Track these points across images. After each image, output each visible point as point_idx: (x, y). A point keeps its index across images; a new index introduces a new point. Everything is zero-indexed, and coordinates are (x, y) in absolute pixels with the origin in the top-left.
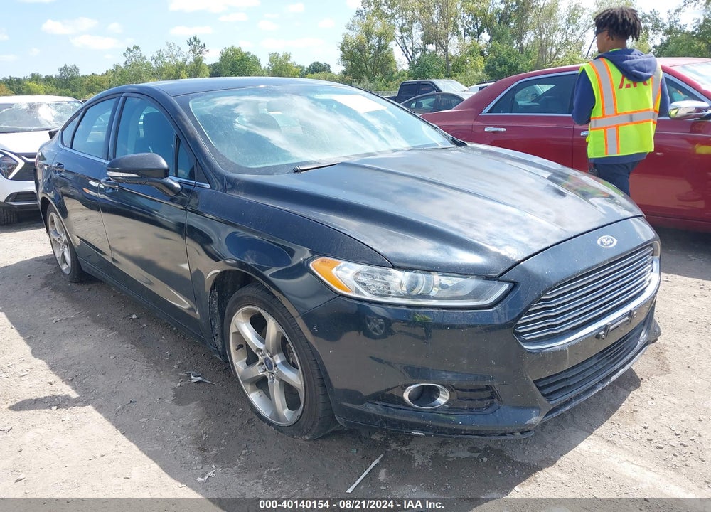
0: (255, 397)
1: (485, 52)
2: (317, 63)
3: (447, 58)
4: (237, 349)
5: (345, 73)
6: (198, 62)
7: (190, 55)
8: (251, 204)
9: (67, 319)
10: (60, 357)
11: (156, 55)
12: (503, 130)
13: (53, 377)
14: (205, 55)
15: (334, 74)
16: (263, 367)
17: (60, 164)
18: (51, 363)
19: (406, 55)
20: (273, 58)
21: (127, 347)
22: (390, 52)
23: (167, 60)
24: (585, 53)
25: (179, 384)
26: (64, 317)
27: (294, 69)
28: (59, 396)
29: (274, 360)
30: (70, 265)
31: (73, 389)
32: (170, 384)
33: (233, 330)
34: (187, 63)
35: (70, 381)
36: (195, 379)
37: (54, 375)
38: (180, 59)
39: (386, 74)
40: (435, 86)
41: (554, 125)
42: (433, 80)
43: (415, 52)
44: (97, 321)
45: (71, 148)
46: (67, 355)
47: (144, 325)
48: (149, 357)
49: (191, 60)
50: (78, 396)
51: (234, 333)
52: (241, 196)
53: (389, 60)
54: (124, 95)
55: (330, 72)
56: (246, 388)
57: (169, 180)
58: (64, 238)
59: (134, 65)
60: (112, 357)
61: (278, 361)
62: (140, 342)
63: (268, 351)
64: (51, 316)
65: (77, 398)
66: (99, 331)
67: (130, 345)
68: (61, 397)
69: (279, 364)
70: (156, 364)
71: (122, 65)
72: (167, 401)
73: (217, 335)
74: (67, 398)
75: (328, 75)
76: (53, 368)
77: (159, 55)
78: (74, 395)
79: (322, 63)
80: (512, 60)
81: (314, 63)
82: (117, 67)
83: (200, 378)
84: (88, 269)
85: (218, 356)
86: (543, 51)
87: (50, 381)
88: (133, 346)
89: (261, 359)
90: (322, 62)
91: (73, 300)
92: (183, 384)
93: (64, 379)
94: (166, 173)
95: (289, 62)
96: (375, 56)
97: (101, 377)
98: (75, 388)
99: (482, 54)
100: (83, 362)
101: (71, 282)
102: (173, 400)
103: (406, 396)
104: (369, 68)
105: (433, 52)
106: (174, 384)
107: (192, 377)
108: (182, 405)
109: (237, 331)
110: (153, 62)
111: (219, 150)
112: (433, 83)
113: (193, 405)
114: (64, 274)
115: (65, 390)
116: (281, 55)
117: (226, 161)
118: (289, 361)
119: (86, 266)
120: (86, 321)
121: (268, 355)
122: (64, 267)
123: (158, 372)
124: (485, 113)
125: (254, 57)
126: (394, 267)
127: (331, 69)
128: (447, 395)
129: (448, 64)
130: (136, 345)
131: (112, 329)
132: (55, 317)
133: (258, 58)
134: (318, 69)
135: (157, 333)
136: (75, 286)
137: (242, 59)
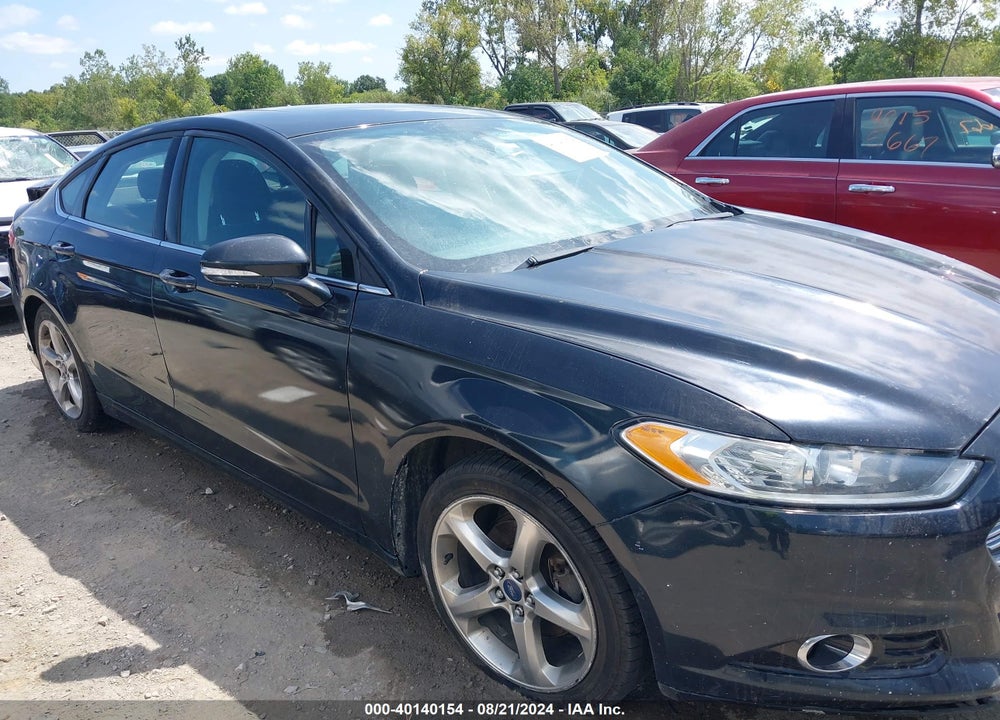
0: (480, 643)
1: (608, 64)
2: (367, 77)
3: (555, 71)
4: (447, 562)
5: (409, 91)
6: (191, 74)
7: (180, 63)
8: (481, 325)
9: (93, 498)
10: (106, 573)
11: (127, 64)
12: (724, 181)
13: (105, 613)
14: (202, 64)
15: (390, 92)
16: (499, 594)
17: (65, 244)
18: (92, 585)
19: (497, 67)
20: (305, 69)
21: (213, 549)
22: (474, 63)
23: (145, 70)
24: (742, 66)
25: (327, 616)
26: (87, 495)
27: (336, 86)
28: (125, 648)
29: (525, 586)
30: (79, 404)
31: (145, 633)
32: (312, 618)
33: (440, 530)
34: (175, 74)
35: (136, 618)
36: (353, 606)
37: (104, 608)
38: (164, 70)
39: (469, 94)
40: (554, 110)
41: (805, 175)
42: (551, 104)
43: (507, 64)
44: (145, 501)
45: (83, 217)
46: (115, 567)
47: (231, 506)
48: (258, 566)
49: (181, 70)
50: (158, 646)
51: (440, 536)
52: (456, 310)
53: (474, 74)
54: (187, 133)
55: (385, 90)
56: (461, 626)
57: (310, 281)
58: (71, 362)
59: (95, 78)
60: (196, 569)
61: (534, 588)
62: (234, 537)
63: (513, 569)
64: (65, 493)
65: (158, 650)
66: (157, 519)
67: (218, 545)
68: (129, 649)
69: (537, 593)
70: (275, 578)
71: (77, 79)
72: (319, 649)
73: (399, 534)
74: (140, 651)
75: (384, 95)
76: (99, 595)
77: (132, 63)
78: (151, 645)
79: (375, 77)
80: (647, 75)
81: (362, 77)
82: (70, 80)
83: (361, 604)
84: (118, 412)
85: (397, 569)
86: (685, 62)
87: (101, 620)
88: (224, 545)
89: (496, 581)
90: (373, 75)
91: (92, 463)
92: (334, 613)
93: (123, 613)
94: (303, 269)
95: (328, 76)
96: (453, 67)
97: (187, 606)
98: (149, 632)
99: (602, 65)
100: (148, 579)
101: (80, 431)
102: (328, 646)
103: (802, 654)
104: (444, 85)
105: (535, 63)
106: (317, 615)
107: (348, 602)
108: (347, 656)
109: (447, 532)
110: (123, 74)
111: (394, 230)
112: (551, 108)
113: (366, 653)
114: (66, 417)
115: (132, 635)
116: (316, 65)
117: (411, 249)
118: (552, 587)
119: (111, 406)
120: (127, 501)
121: (511, 576)
122: (67, 407)
123: (283, 593)
124: (694, 155)
125: (275, 68)
126: (792, 441)
127: (387, 86)
128: (868, 647)
129: (556, 81)
130: (229, 545)
131: (178, 515)
132: (72, 496)
133: (280, 69)
134: (368, 86)
135: (256, 520)
136: (89, 438)
137: (259, 71)
